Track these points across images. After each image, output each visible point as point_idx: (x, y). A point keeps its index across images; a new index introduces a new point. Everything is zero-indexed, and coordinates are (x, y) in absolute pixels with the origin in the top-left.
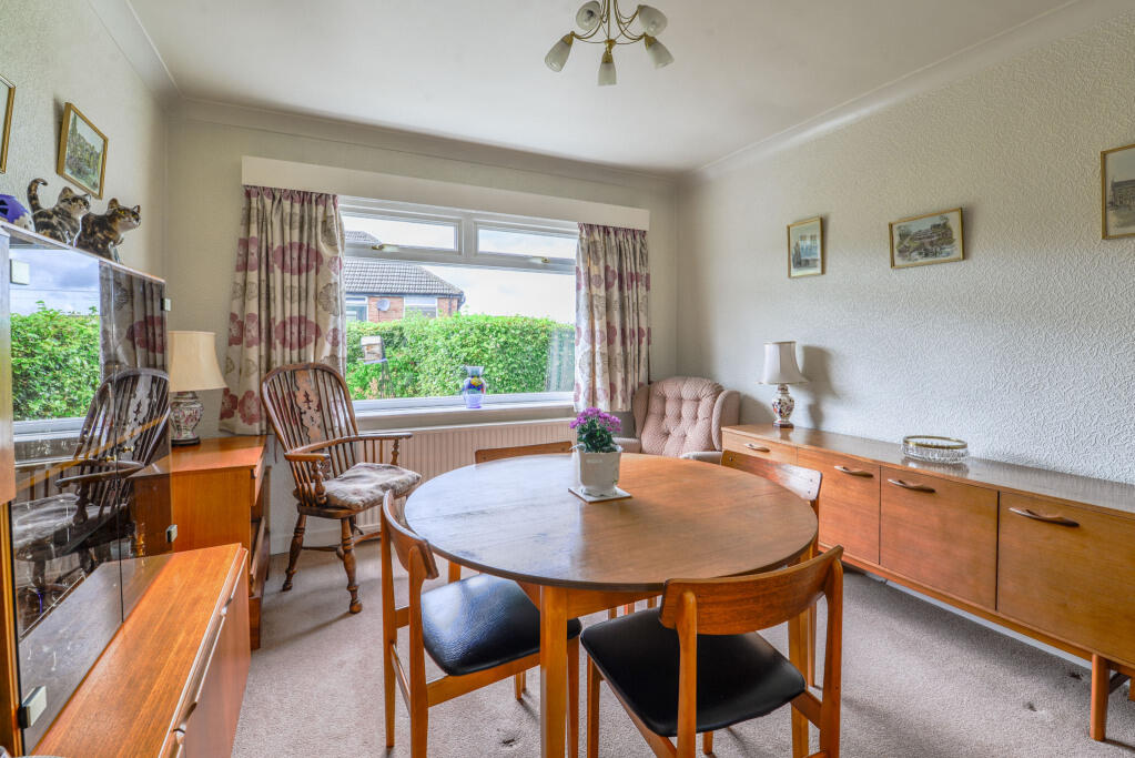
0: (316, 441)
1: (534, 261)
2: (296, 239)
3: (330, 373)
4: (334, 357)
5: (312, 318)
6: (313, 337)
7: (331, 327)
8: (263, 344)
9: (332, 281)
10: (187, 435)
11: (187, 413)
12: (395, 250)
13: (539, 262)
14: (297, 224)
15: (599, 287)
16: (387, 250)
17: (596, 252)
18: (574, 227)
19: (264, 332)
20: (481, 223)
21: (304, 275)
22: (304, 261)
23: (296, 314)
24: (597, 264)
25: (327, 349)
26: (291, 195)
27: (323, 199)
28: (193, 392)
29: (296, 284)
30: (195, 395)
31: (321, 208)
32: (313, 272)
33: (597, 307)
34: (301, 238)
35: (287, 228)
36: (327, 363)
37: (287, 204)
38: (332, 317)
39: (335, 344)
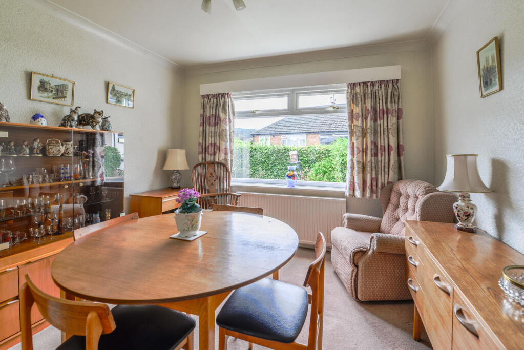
0: (212, 192)
1: (328, 109)
2: (214, 113)
3: (224, 165)
4: (226, 159)
5: (218, 144)
6: (218, 151)
7: (224, 147)
8: (204, 154)
9: (224, 129)
10: (175, 185)
11: (174, 177)
12: (260, 112)
13: (332, 109)
14: (214, 107)
15: (357, 120)
16: (257, 113)
17: (357, 99)
18: (344, 87)
19: (204, 149)
20: (299, 93)
21: (216, 126)
22: (216, 121)
23: (213, 142)
24: (357, 106)
25: (223, 156)
26: (213, 96)
27: (223, 95)
28: (177, 170)
29: (213, 130)
30: (178, 171)
31: (223, 99)
32: (219, 125)
33: (355, 133)
34: (216, 113)
35: (211, 109)
36: (223, 162)
37: (212, 100)
38: (224, 143)
39: (226, 154)
